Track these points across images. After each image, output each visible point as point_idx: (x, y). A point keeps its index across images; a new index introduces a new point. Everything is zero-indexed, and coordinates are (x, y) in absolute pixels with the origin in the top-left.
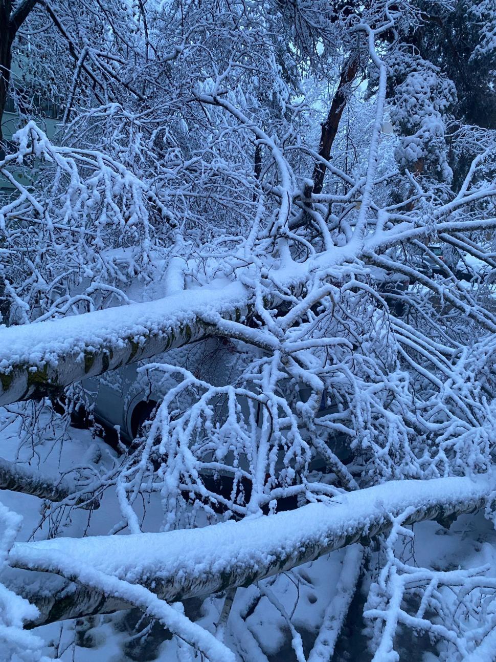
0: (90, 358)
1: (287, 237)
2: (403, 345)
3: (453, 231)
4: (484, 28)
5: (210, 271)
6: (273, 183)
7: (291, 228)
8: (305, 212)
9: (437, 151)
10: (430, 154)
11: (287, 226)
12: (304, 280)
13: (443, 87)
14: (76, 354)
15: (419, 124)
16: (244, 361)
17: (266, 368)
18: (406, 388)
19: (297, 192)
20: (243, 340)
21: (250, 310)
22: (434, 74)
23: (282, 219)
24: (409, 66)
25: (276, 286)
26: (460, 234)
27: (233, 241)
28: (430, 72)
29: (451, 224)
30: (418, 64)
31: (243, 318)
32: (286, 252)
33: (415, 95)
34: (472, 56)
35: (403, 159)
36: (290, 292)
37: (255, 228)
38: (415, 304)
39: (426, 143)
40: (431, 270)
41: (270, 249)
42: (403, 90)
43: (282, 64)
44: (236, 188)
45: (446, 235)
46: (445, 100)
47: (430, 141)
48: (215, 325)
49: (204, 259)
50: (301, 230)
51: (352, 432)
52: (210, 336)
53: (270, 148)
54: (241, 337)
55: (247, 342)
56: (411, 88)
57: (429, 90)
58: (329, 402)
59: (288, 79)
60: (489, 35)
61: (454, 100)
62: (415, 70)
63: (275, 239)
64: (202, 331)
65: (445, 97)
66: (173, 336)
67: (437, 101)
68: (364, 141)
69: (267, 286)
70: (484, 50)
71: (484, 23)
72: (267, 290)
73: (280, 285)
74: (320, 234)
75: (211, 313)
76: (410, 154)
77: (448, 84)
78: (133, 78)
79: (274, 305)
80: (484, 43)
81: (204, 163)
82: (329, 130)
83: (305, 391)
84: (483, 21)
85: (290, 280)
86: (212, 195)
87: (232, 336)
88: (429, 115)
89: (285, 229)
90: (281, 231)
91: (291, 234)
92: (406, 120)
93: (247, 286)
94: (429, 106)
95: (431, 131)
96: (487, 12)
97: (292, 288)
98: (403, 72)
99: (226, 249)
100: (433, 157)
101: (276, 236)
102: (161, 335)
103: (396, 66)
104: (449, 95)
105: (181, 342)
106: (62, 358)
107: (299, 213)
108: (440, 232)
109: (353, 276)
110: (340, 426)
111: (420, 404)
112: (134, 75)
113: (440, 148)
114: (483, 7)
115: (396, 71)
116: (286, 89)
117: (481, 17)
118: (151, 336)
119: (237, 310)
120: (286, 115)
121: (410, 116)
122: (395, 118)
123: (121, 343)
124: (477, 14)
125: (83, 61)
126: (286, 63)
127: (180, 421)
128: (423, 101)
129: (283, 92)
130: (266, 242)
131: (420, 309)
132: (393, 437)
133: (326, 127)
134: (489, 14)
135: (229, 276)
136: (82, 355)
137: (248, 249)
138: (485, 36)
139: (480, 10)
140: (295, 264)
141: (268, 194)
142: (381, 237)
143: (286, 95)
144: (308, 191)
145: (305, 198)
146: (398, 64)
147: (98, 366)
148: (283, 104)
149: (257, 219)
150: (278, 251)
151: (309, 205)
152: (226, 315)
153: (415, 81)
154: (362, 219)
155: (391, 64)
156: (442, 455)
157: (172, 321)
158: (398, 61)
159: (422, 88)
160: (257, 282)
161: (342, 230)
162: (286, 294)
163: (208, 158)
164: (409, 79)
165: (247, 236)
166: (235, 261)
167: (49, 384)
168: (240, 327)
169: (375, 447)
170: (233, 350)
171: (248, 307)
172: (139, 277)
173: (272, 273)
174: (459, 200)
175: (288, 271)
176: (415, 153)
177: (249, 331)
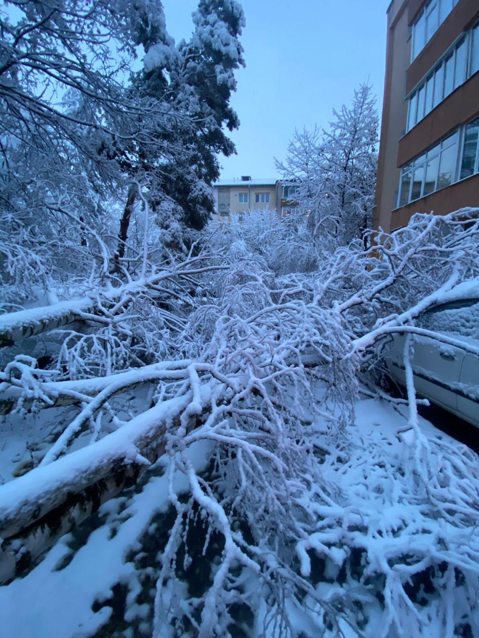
0: (25, 329)
1: (109, 277)
2: (167, 320)
3: (185, 274)
4: (192, 186)
5: (71, 293)
6: (98, 252)
7: (110, 273)
8: (116, 266)
9: (178, 239)
10: (175, 240)
11: (108, 272)
14: (19, 327)
15: (169, 226)
16: (95, 331)
17: (106, 332)
19: (111, 257)
21: (95, 309)
22: (173, 203)
23: (105, 269)
24: (161, 198)
25: (106, 298)
26: (190, 275)
27: (80, 280)
28: (171, 202)
29: (186, 271)
30: (165, 198)
31: (92, 312)
32: (109, 284)
33: (165, 212)
34: (189, 197)
35: (163, 241)
37: (93, 273)
39: (173, 235)
41: (101, 283)
42: (159, 209)
43: (92, 182)
45: (183, 276)
48: (79, 315)
49: (68, 288)
50: (115, 274)
51: (146, 349)
52: (77, 320)
53: (94, 236)
54: (93, 320)
55: (95, 322)
56: (163, 208)
57: (171, 210)
58: (136, 340)
59: (97, 191)
60: (194, 189)
61: (183, 216)
62: (164, 200)
64: (73, 318)
65: (179, 214)
66: (60, 320)
67: (176, 215)
69: (102, 298)
70: (193, 195)
71: (192, 184)
72: (103, 300)
73: (108, 298)
74: (125, 276)
75: (77, 310)
76: (166, 239)
77: (180, 208)
80: (193, 192)
81: (60, 243)
82: (125, 223)
83: (124, 337)
84: (191, 182)
85: (113, 296)
87: (88, 320)
88: (173, 222)
89: (107, 274)
90: (105, 275)
91: (110, 276)
92: (163, 223)
93: (92, 299)
94: (172, 217)
95: (174, 229)
96: (192, 179)
97: (114, 299)
98: (159, 200)
99: (78, 283)
100: (177, 241)
101: (103, 277)
102: (55, 320)
104: (181, 213)
105: (64, 323)
106: (13, 329)
107: (113, 266)
108: (179, 275)
109: (141, 292)
110: (141, 348)
111: (174, 339)
113: (179, 237)
114: (191, 176)
115: (155, 199)
118: (51, 320)
119: (89, 309)
120: (98, 211)
121: (164, 221)
123: (38, 323)
126: (95, 182)
127: (73, 349)
128: (169, 215)
129: (95, 198)
130: (99, 280)
132: (162, 348)
133: (123, 221)
135: (81, 296)
136: (22, 328)
137: (90, 282)
139: (189, 178)
140: (115, 289)
142: (154, 277)
143: (97, 200)
144: (116, 257)
145: (115, 260)
146: (156, 196)
147: (29, 332)
148: (96, 205)
149: (93, 270)
150: (105, 283)
151: (118, 263)
152: (84, 311)
153: (165, 205)
154: (144, 269)
155: (152, 196)
156: (181, 354)
157: (59, 314)
159: (168, 209)
160: (97, 296)
161: (136, 274)
162: (111, 301)
164: (162, 204)
165: (89, 277)
166: (84, 288)
167: (8, 340)
168: (91, 315)
169: (155, 353)
170: (89, 326)
171: (94, 307)
172: (29, 299)
173: (104, 293)
174: (188, 261)
175: (111, 292)
176: (169, 239)
177: (96, 317)
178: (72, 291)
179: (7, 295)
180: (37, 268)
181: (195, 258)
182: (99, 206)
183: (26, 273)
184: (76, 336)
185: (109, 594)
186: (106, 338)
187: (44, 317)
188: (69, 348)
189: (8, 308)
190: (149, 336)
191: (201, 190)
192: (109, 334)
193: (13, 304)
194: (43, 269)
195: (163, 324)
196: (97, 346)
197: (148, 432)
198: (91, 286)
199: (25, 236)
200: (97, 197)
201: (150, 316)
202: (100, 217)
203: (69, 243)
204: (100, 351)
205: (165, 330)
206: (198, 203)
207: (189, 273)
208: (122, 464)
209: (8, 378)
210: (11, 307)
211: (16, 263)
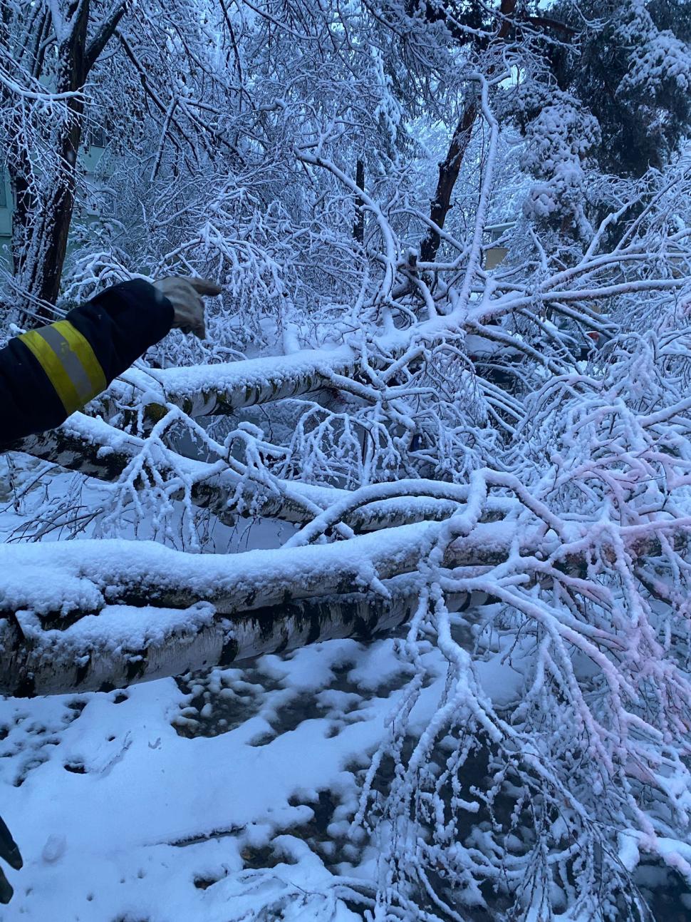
0: (249, 390)
1: (390, 306)
2: (496, 408)
4: (634, 54)
5: (320, 336)
6: (378, 248)
7: (395, 297)
8: (410, 280)
9: (573, 204)
10: (564, 208)
11: (390, 295)
12: (405, 346)
13: (584, 125)
14: (242, 387)
15: (552, 171)
16: (352, 410)
17: (370, 414)
18: (493, 442)
19: (401, 260)
20: (351, 391)
21: (357, 370)
22: (574, 109)
23: (387, 287)
24: (543, 99)
25: (379, 350)
26: (581, 304)
27: (338, 309)
28: (568, 107)
30: (554, 97)
31: (351, 375)
32: (389, 320)
33: (550, 136)
34: (620, 87)
35: (532, 213)
36: (391, 356)
37: (361, 297)
38: (521, 375)
39: (560, 194)
40: (579, 349)
41: (374, 318)
42: (534, 129)
43: (393, 73)
44: (342, 257)
45: (562, 306)
46: (586, 141)
47: (564, 191)
48: (329, 378)
49: (316, 325)
50: (407, 299)
51: (436, 461)
52: (324, 387)
53: (375, 215)
54: (350, 389)
55: (354, 394)
56: (543, 128)
57: (566, 129)
58: (420, 441)
59: (400, 94)
60: (640, 62)
61: (597, 141)
62: (550, 104)
63: (379, 308)
64: (319, 382)
65: (587, 137)
66: (299, 383)
67: (577, 142)
68: (503, 174)
69: (371, 350)
70: (633, 81)
71: (634, 47)
72: (371, 353)
73: (383, 349)
74: (424, 303)
75: (326, 369)
76: (540, 208)
77: (591, 120)
78: (226, 130)
79: (377, 366)
80: (633, 72)
82: (449, 174)
83: (401, 428)
84: (633, 44)
85: (392, 346)
86: (320, 264)
87: (342, 388)
88: (565, 160)
89: (389, 298)
90: (385, 300)
91: (394, 303)
92: (538, 165)
93: (354, 349)
94: (565, 149)
95: (566, 179)
96: (637, 34)
97: (394, 352)
98: (536, 105)
99: (333, 317)
100: (568, 211)
101: (381, 305)
102: (292, 381)
103: (529, 99)
104: (591, 134)
105: (305, 389)
106: (234, 388)
107: (403, 281)
108: (547, 302)
109: (444, 340)
112: (228, 126)
113: (575, 201)
114: (634, 27)
115: (528, 104)
116: (397, 108)
117: (630, 41)
118: (285, 381)
119: (346, 368)
120: (396, 142)
121: (541, 160)
122: (524, 163)
123: (267, 383)
124: (626, 36)
125: (172, 114)
126: (398, 73)
128: (558, 143)
129: (393, 113)
130: (371, 311)
131: (526, 382)
133: (445, 168)
134: (640, 36)
135: (336, 341)
136: (245, 387)
137: (355, 316)
138: (634, 63)
139: (629, 32)
140: (398, 332)
141: (374, 260)
142: (489, 306)
143: (397, 116)
144: (413, 260)
145: (410, 266)
146: (531, 96)
147: (253, 397)
148: (393, 128)
149: (363, 290)
150: (382, 319)
151: (414, 273)
152: (338, 371)
153: (550, 118)
155: (522, 95)
157: (299, 371)
158: (530, 92)
159: (558, 126)
160: (363, 345)
161: (448, 300)
162: (388, 357)
163: (317, 228)
164: (542, 116)
165: (353, 306)
166: (343, 327)
167: (227, 405)
168: (348, 381)
169: (453, 471)
170: (343, 401)
171: (356, 366)
172: (255, 341)
173: (376, 339)
174: (582, 265)
175: (391, 337)
176: (546, 206)
177: (356, 384)
178: (322, 331)
179: (223, 333)
180: (272, 284)
181: (607, 257)
182: (401, 131)
183: (255, 292)
184: (318, 412)
185: (314, 796)
186: (366, 425)
187: (277, 374)
188: (305, 432)
189: (224, 356)
190: (447, 434)
191: (659, 62)
192: (374, 420)
193: (231, 350)
194: (279, 284)
195: (486, 416)
196: (349, 436)
197: (395, 554)
198: (354, 324)
199: (260, 225)
200: (399, 107)
201: (457, 394)
202: (399, 156)
203: (327, 234)
204: (353, 446)
205: (488, 430)
206: (646, 100)
207: (581, 298)
208: (353, 583)
209: (226, 456)
210: (228, 354)
211: (243, 275)
